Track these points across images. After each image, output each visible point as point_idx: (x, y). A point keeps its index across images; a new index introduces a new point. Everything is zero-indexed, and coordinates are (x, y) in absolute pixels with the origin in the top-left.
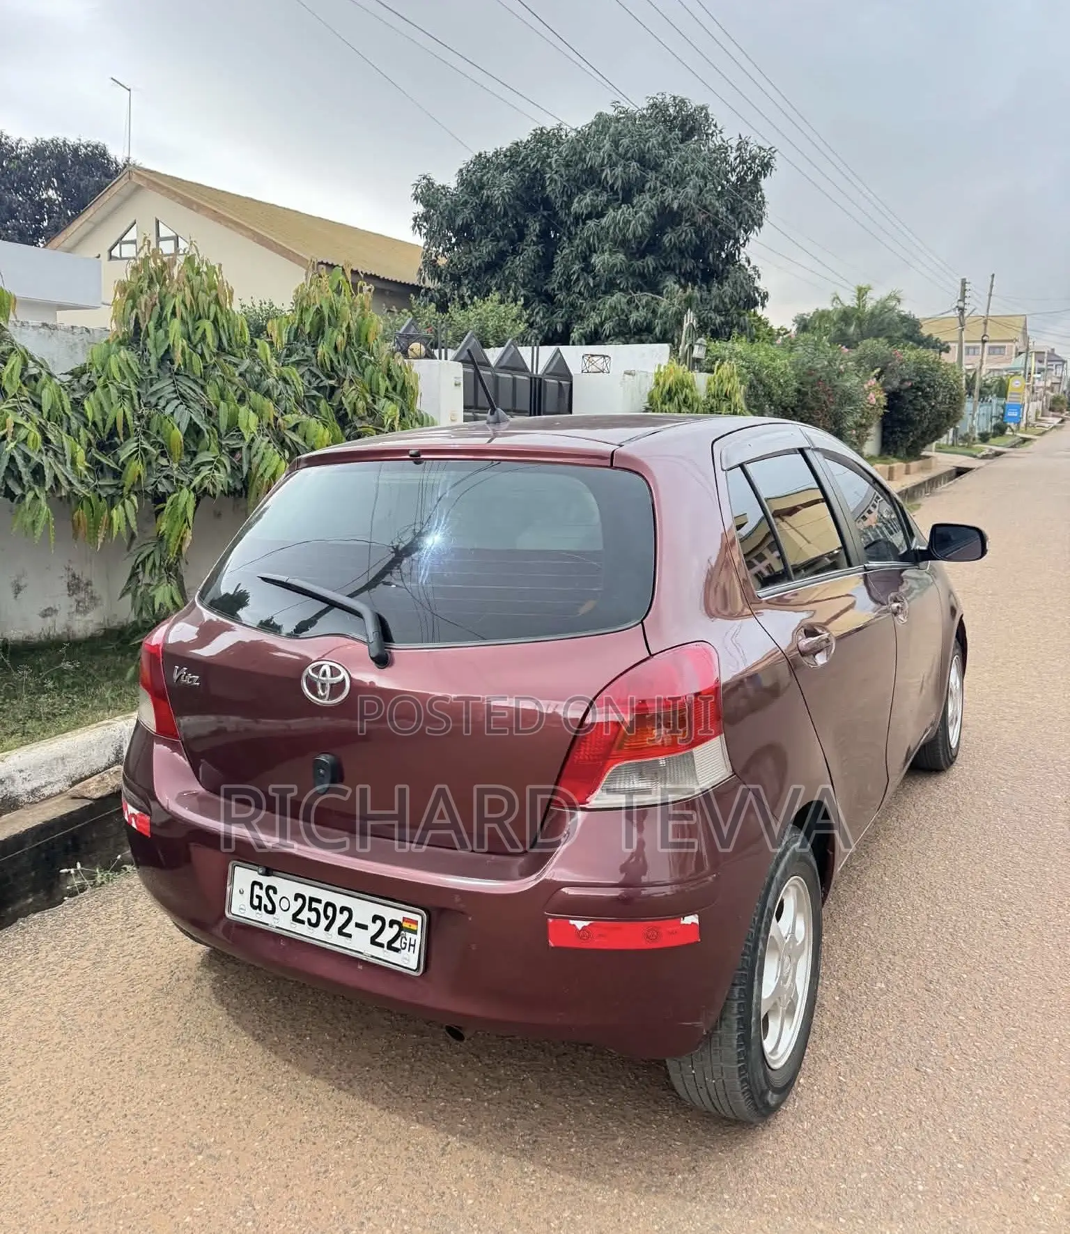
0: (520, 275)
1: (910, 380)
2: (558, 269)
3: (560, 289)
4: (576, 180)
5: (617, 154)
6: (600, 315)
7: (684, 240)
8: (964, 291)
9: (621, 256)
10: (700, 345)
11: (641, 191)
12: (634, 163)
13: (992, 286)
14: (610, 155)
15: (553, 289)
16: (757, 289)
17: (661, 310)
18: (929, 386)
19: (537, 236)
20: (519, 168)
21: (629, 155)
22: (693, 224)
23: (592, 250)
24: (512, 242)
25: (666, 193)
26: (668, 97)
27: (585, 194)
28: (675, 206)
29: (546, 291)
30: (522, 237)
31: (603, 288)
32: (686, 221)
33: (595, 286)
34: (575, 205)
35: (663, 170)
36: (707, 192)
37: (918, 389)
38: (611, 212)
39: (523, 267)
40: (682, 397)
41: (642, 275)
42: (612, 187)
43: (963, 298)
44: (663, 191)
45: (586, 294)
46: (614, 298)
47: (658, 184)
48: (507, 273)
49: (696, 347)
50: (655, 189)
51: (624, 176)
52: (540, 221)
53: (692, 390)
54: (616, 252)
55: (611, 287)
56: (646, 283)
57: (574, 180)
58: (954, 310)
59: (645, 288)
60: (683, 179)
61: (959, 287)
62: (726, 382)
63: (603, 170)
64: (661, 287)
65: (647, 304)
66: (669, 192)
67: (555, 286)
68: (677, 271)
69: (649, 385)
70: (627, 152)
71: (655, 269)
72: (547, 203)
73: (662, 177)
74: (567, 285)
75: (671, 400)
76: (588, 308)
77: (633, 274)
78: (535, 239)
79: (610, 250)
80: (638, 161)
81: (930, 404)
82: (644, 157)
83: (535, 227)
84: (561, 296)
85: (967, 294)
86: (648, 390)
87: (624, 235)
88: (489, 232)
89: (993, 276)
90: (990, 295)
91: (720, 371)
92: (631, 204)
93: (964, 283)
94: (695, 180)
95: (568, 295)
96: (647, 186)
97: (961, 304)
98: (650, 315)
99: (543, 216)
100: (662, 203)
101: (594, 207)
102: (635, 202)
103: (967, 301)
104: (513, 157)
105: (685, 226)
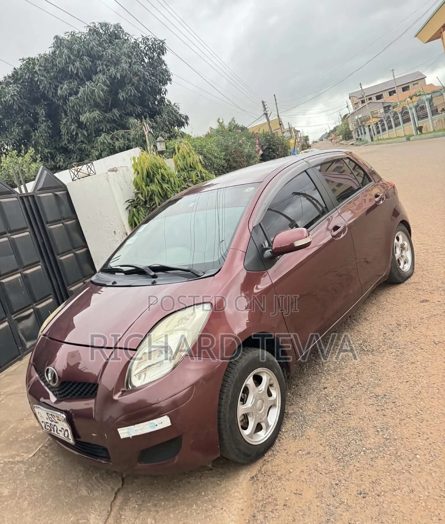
0: (41, 141)
1: (265, 145)
2: (63, 131)
3: (69, 142)
4: (56, 78)
5: (73, 55)
6: (97, 150)
7: (131, 95)
8: (264, 106)
9: (98, 112)
10: (160, 141)
11: (96, 73)
12: (85, 57)
13: (276, 100)
14: (69, 57)
15: (65, 144)
16: (180, 115)
17: (131, 137)
18: (274, 146)
19: (45, 117)
20: (20, 82)
21: (81, 53)
22: (133, 85)
23: (78, 114)
24: (32, 125)
25: (111, 70)
26: (97, 24)
27: (64, 84)
28: (118, 76)
29: (62, 146)
30: (36, 120)
31: (94, 135)
32: (128, 84)
33: (88, 135)
34: (59, 92)
35: (104, 58)
36: (134, 64)
37: (269, 148)
38: (82, 89)
39: (42, 135)
40: (159, 177)
41: (114, 121)
42: (77, 74)
43: (265, 109)
44: (109, 70)
45: (85, 141)
46: (102, 137)
47: (104, 67)
48: (33, 142)
49: (158, 144)
50: (104, 70)
51: (82, 66)
52: (44, 108)
53: (165, 169)
54: (93, 111)
55: (98, 132)
56: (118, 125)
57: (54, 78)
58: (263, 115)
59: (119, 128)
60: (118, 61)
61: (262, 105)
62: (187, 157)
63: (68, 66)
64: (128, 125)
65: (123, 135)
66: (113, 70)
67: (66, 142)
68: (134, 115)
69: (132, 176)
70: (79, 52)
71: (120, 116)
72: (44, 97)
73: (105, 62)
74: (73, 139)
75: (152, 181)
76: (89, 148)
77: (108, 122)
78: (44, 119)
79: (89, 111)
80: (88, 56)
81: (276, 154)
82: (91, 53)
83: (42, 112)
84: (71, 147)
85: (266, 107)
86: (133, 180)
87: (94, 101)
88: (14, 122)
89: (275, 95)
90: (276, 104)
91: (180, 151)
92: (92, 80)
93: (263, 102)
94: (124, 58)
95: (76, 145)
96: (98, 70)
97: (265, 112)
98: (126, 142)
99: (45, 104)
100: (110, 76)
101: (71, 89)
102: (94, 80)
103: (267, 110)
104: (16, 77)
105: (129, 87)
